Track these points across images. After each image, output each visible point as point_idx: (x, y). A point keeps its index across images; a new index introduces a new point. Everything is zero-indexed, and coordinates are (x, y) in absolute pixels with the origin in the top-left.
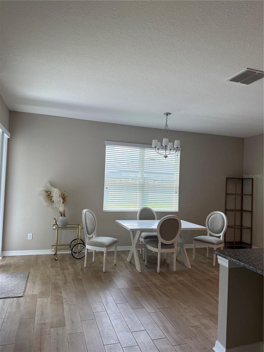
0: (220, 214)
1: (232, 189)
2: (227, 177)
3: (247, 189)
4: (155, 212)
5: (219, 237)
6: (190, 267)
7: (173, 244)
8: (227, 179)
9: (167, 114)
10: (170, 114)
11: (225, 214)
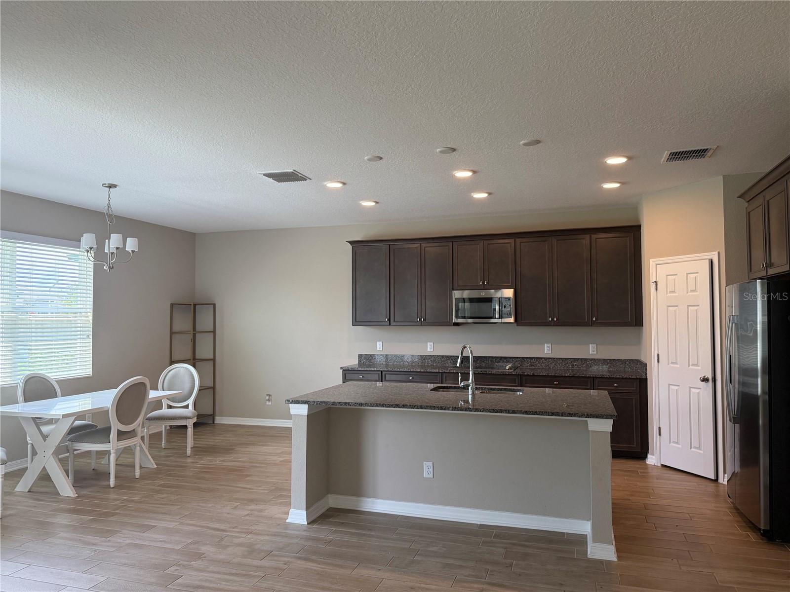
0: (184, 367)
1: (182, 323)
2: (172, 302)
3: (204, 321)
4: (56, 381)
5: (187, 407)
6: (156, 467)
7: (134, 430)
8: (172, 305)
9: (111, 186)
10: (115, 186)
11: (194, 366)
